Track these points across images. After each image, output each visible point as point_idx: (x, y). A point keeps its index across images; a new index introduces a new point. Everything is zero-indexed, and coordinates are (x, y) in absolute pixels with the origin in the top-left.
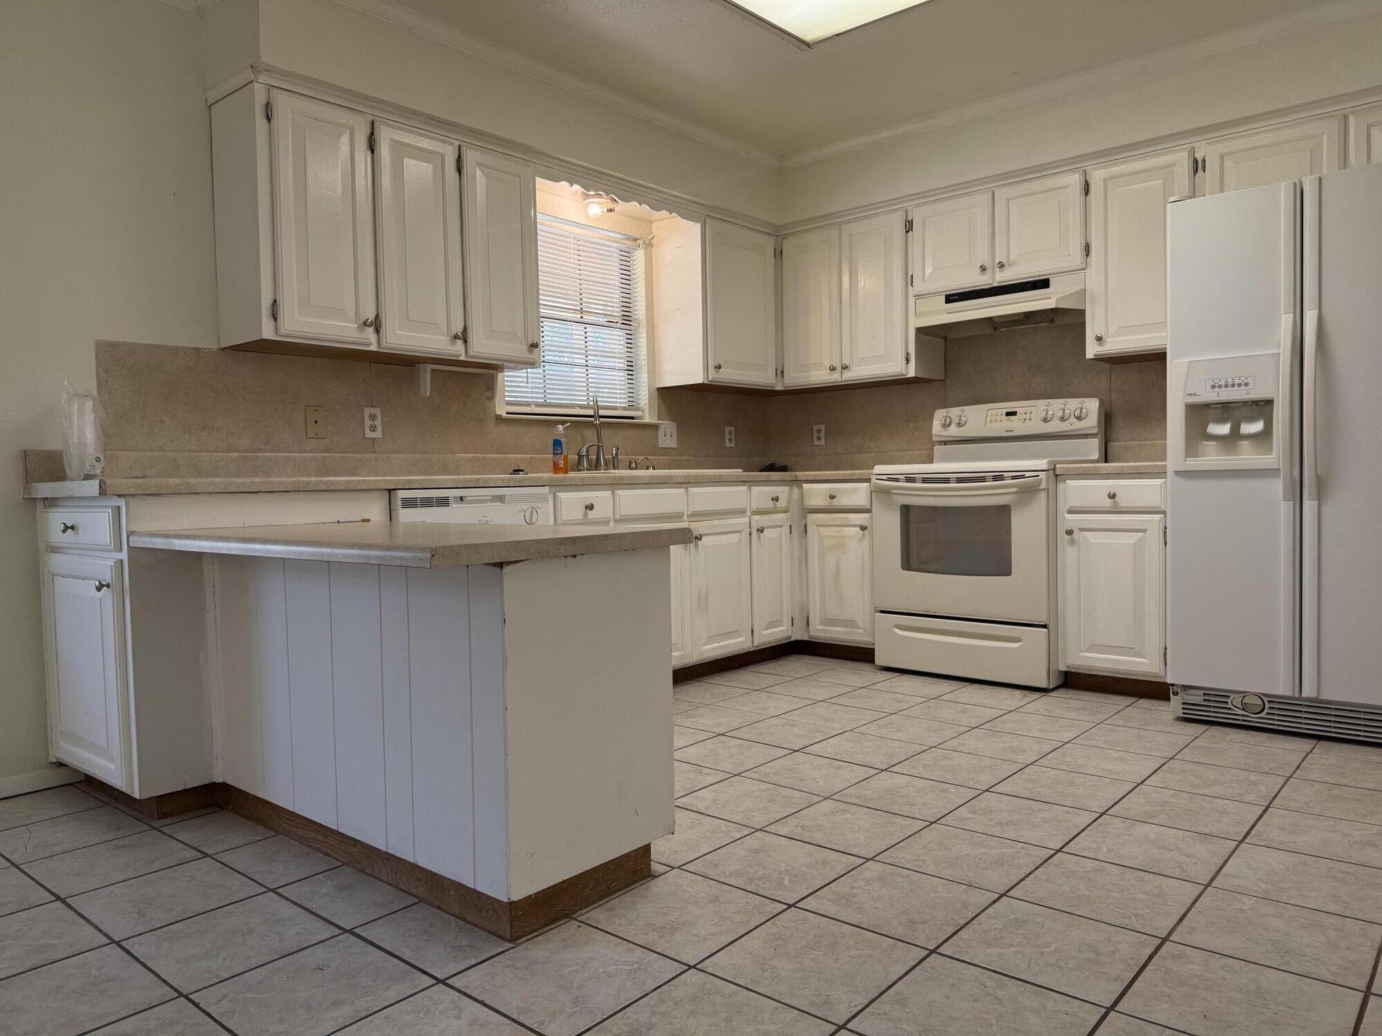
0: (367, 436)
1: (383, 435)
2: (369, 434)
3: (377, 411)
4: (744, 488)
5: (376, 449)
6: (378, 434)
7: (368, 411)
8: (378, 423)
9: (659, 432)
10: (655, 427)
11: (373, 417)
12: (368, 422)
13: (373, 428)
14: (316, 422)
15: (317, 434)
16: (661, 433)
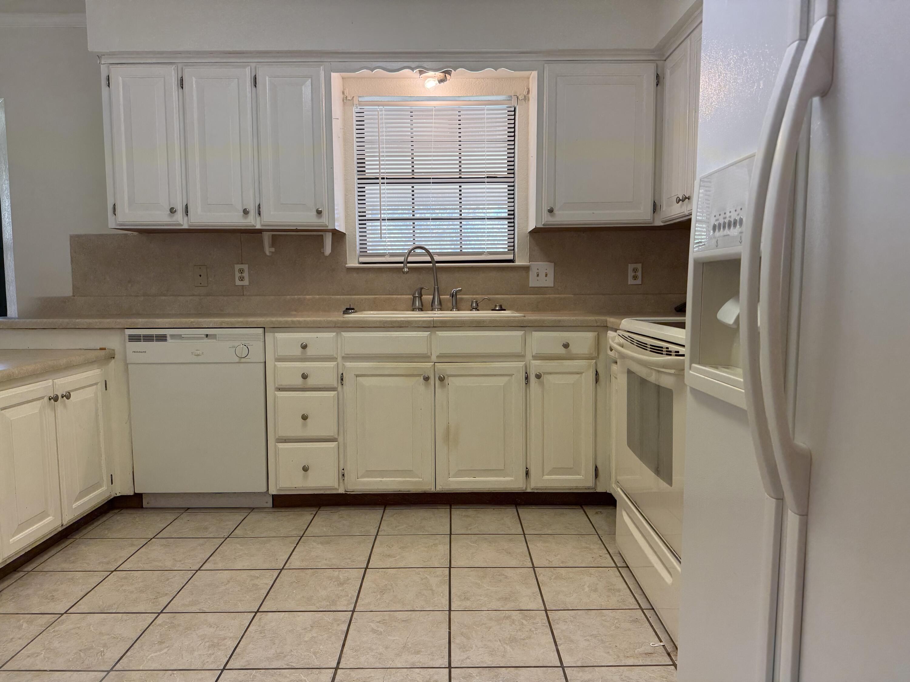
0: (237, 284)
1: (250, 283)
2: (238, 283)
3: (245, 267)
4: (519, 333)
5: (245, 293)
6: (246, 282)
7: (237, 267)
8: (246, 275)
9: (530, 273)
10: (526, 269)
11: (241, 271)
12: (237, 275)
13: (242, 279)
14: (200, 276)
15: (201, 284)
16: (532, 275)
